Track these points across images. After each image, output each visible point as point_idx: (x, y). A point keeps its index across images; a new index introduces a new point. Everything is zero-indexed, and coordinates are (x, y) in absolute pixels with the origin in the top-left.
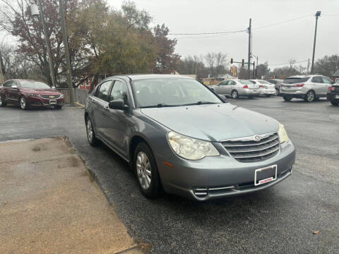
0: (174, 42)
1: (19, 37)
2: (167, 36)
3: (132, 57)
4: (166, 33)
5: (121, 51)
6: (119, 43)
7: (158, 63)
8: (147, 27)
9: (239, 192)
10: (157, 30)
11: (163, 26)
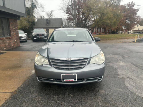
0: (138, 10)
1: (68, 14)
2: (133, 8)
3: (108, 19)
4: (133, 6)
5: (103, 17)
6: (103, 13)
7: (127, 21)
8: (119, 4)
9: (56, 82)
10: (129, 5)
11: (132, 2)
